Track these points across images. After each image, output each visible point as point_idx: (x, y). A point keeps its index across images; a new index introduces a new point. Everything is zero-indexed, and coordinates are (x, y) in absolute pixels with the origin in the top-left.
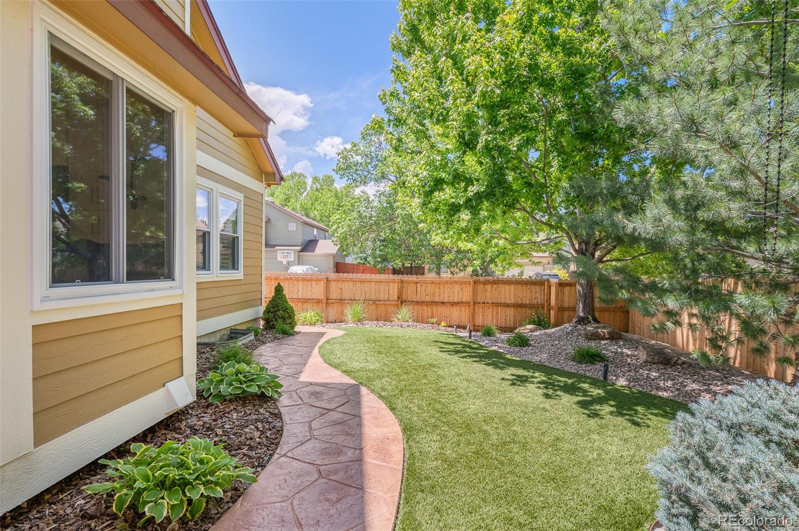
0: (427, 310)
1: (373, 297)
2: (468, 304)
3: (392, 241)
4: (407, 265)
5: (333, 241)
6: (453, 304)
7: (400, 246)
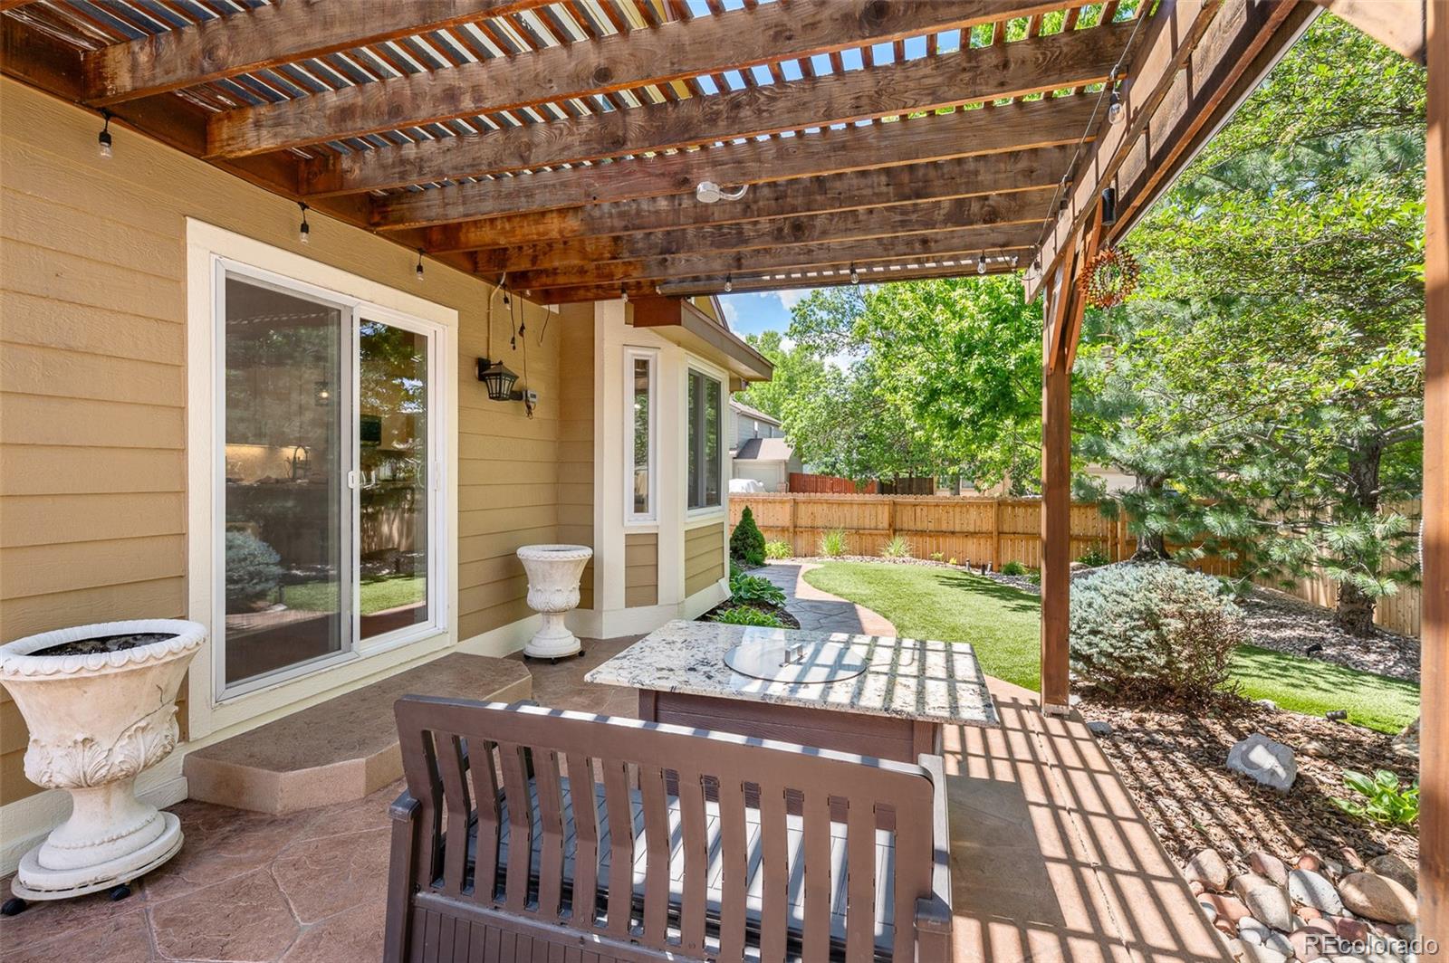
0: (930, 543)
1: (855, 525)
2: (988, 534)
3: (878, 439)
4: (904, 475)
5: (786, 441)
6: (968, 534)
7: (891, 446)
